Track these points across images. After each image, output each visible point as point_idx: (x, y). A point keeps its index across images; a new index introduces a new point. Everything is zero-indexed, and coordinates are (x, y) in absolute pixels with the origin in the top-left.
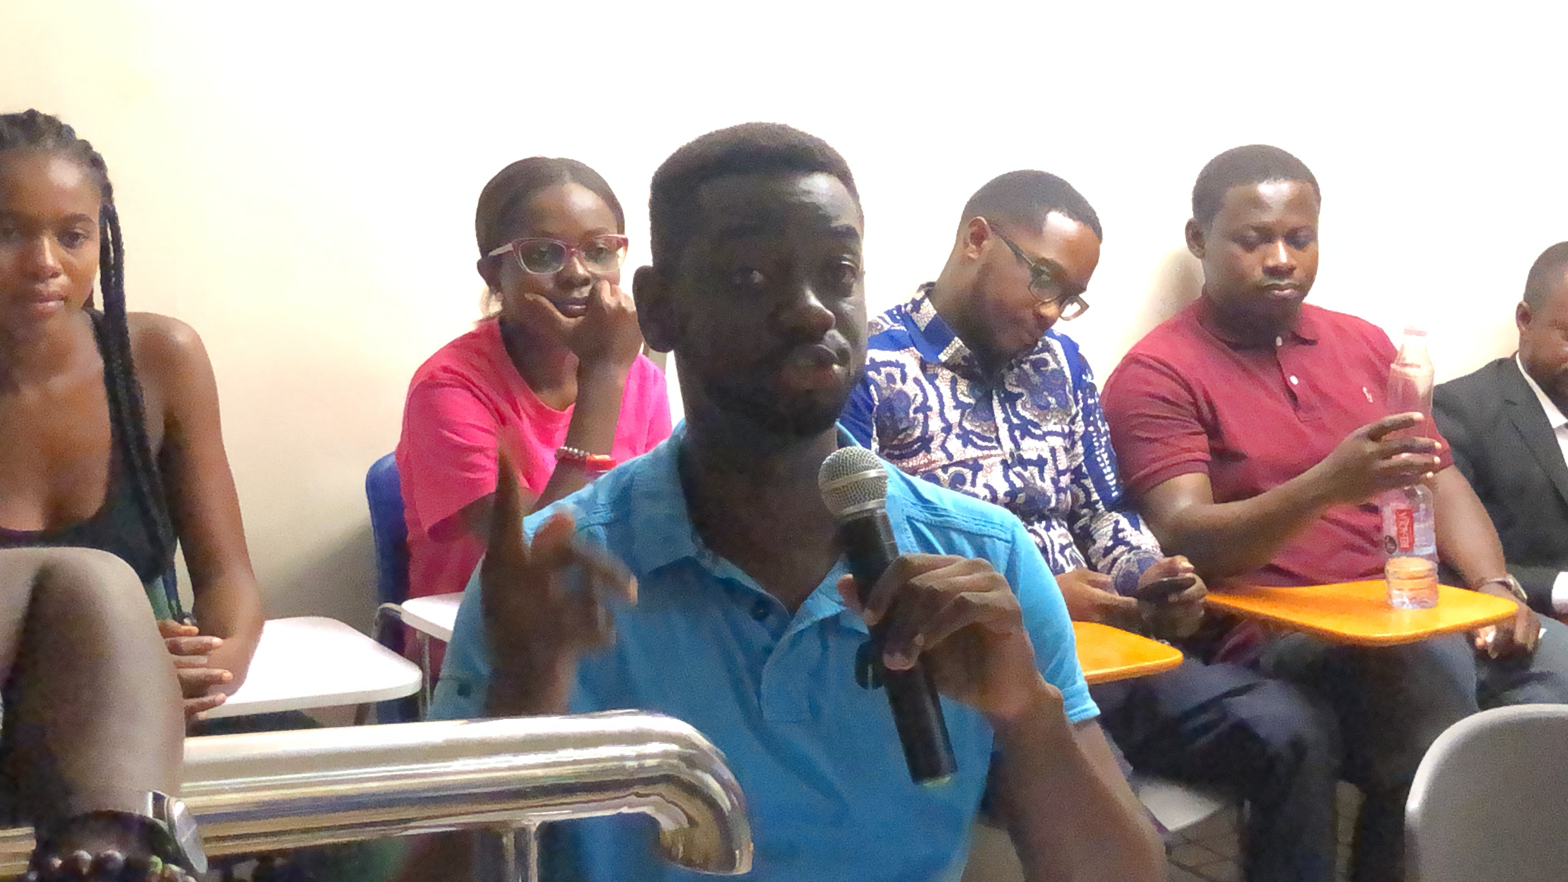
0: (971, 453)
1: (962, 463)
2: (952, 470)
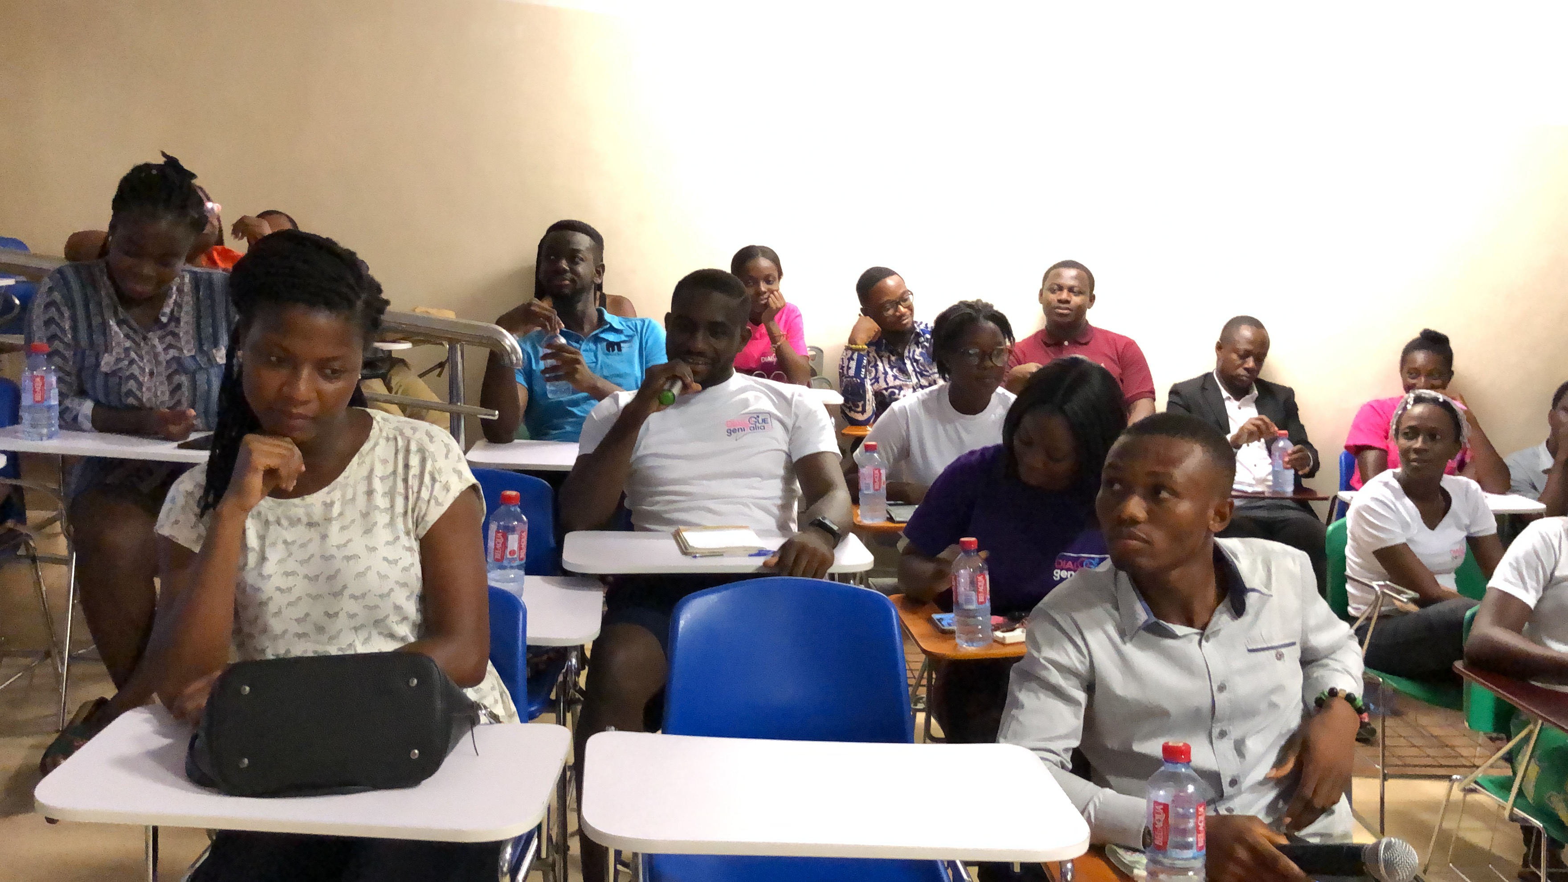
0: (898, 383)
1: (894, 387)
2: (890, 390)
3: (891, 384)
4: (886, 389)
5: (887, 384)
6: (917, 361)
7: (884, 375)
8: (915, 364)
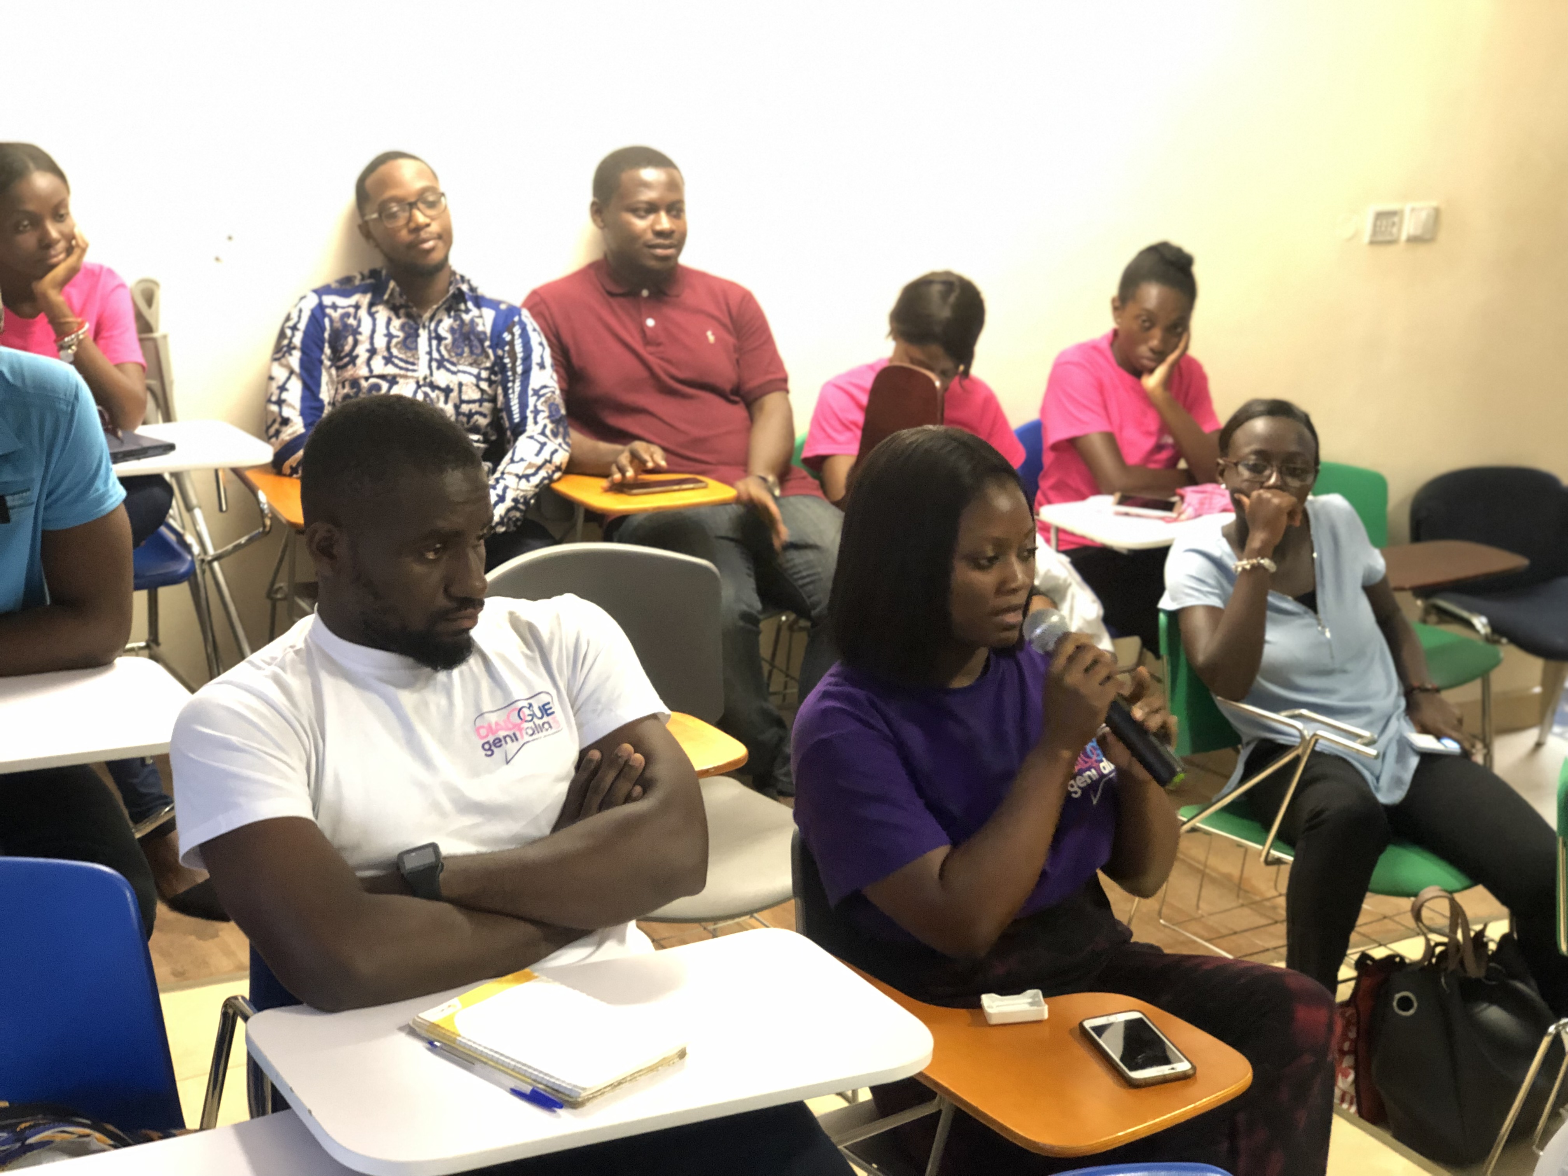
3: (376, 372)
4: (367, 379)
5: (371, 371)
6: (440, 339)
7: (367, 355)
8: (434, 343)
